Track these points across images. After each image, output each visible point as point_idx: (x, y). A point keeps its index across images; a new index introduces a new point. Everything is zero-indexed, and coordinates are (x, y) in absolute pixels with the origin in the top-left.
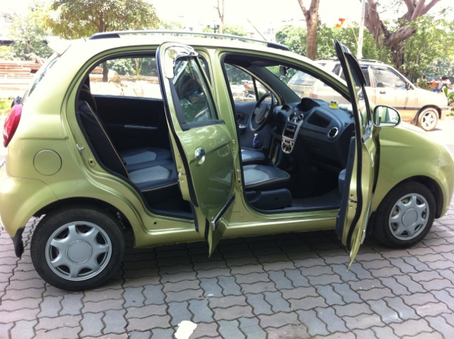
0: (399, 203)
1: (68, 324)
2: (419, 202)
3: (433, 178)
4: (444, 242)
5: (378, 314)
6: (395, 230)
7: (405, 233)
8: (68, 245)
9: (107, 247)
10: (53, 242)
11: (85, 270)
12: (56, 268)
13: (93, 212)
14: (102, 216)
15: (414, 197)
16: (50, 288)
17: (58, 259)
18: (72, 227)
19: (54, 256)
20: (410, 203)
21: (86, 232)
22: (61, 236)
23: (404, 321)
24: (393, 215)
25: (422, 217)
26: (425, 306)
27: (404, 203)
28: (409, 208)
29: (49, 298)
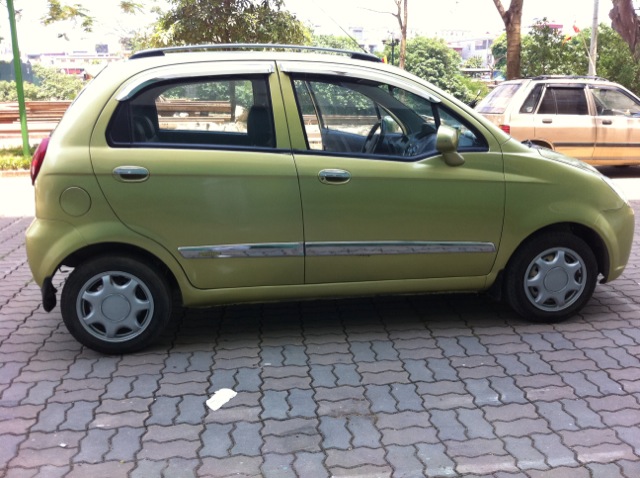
0: (538, 260)
1: (92, 386)
2: (570, 259)
3: (589, 226)
4: (616, 316)
5: (471, 395)
6: (535, 297)
7: (551, 302)
8: (103, 300)
9: (148, 304)
10: (86, 295)
11: (123, 330)
12: (90, 326)
13: (130, 262)
14: (140, 266)
15: (561, 253)
16: (86, 351)
17: (91, 315)
18: (106, 278)
19: (88, 312)
20: (555, 260)
21: (123, 284)
22: (93, 289)
23: (505, 404)
24: (531, 277)
25: (577, 280)
26: (543, 390)
27: (547, 260)
28: (554, 267)
29: (82, 361)
